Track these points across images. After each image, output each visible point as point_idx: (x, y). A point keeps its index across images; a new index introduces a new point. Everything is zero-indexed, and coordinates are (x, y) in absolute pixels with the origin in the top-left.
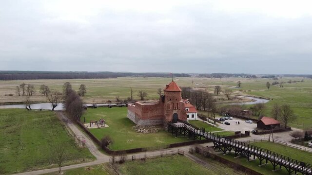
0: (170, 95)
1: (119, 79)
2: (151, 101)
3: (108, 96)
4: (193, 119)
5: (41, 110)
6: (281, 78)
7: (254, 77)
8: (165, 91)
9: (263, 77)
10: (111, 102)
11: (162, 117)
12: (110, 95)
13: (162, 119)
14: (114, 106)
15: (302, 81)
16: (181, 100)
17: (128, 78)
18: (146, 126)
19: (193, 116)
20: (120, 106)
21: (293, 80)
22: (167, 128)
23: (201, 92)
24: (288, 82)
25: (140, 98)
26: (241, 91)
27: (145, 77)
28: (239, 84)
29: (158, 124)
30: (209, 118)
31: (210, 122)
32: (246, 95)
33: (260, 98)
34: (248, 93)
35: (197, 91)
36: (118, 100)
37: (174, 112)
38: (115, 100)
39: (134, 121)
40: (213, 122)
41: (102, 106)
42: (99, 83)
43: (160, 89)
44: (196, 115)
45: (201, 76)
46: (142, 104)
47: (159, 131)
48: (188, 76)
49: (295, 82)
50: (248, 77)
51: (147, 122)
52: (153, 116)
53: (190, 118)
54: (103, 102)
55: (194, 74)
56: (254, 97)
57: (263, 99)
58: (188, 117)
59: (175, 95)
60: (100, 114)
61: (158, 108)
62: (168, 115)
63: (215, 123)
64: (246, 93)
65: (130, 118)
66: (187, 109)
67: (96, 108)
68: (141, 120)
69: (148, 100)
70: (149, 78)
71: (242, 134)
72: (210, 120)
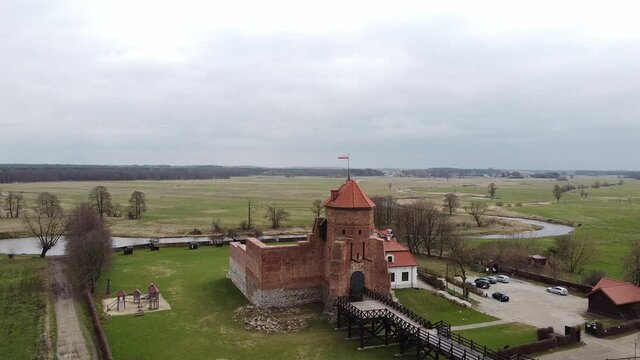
0: (343, 218)
1: (233, 180)
2: (296, 230)
3: (197, 219)
4: (406, 284)
5: (11, 256)
6: (572, 176)
7: (517, 175)
8: (327, 207)
9: (533, 176)
10: (199, 233)
11: (320, 283)
12: (203, 215)
13: (318, 287)
14: (205, 244)
15: (619, 184)
16: (372, 233)
17: (253, 178)
18: (273, 308)
19: (405, 276)
20: (218, 245)
21: (602, 183)
22: (333, 316)
23: (419, 209)
24: (593, 187)
25: (271, 224)
26: (500, 205)
27: (288, 176)
28: (492, 191)
29: (307, 301)
30: (448, 280)
31: (451, 293)
32: (515, 214)
33: (549, 221)
34: (517, 211)
35: (410, 207)
36: (217, 229)
37: (355, 267)
38: (212, 228)
39: (243, 289)
40: (460, 291)
41: (174, 245)
42: (188, 190)
43: (319, 201)
44: (413, 273)
45: (406, 173)
46: (263, 246)
47: (311, 324)
48: (378, 173)
49: (606, 185)
50: (504, 176)
51: (278, 297)
52: (293, 280)
53: (398, 283)
54: (180, 235)
55: (391, 171)
56: (535, 219)
57: (556, 223)
58: (393, 280)
59: (358, 218)
60: (161, 268)
61: (309, 255)
62: (336, 278)
63: (465, 297)
64: (513, 210)
65: (234, 280)
66: (390, 258)
67: (157, 249)
68: (259, 291)
69: (289, 227)
70: (297, 177)
71: (559, 338)
72: (451, 286)
